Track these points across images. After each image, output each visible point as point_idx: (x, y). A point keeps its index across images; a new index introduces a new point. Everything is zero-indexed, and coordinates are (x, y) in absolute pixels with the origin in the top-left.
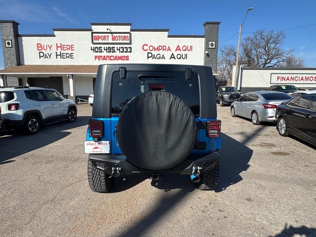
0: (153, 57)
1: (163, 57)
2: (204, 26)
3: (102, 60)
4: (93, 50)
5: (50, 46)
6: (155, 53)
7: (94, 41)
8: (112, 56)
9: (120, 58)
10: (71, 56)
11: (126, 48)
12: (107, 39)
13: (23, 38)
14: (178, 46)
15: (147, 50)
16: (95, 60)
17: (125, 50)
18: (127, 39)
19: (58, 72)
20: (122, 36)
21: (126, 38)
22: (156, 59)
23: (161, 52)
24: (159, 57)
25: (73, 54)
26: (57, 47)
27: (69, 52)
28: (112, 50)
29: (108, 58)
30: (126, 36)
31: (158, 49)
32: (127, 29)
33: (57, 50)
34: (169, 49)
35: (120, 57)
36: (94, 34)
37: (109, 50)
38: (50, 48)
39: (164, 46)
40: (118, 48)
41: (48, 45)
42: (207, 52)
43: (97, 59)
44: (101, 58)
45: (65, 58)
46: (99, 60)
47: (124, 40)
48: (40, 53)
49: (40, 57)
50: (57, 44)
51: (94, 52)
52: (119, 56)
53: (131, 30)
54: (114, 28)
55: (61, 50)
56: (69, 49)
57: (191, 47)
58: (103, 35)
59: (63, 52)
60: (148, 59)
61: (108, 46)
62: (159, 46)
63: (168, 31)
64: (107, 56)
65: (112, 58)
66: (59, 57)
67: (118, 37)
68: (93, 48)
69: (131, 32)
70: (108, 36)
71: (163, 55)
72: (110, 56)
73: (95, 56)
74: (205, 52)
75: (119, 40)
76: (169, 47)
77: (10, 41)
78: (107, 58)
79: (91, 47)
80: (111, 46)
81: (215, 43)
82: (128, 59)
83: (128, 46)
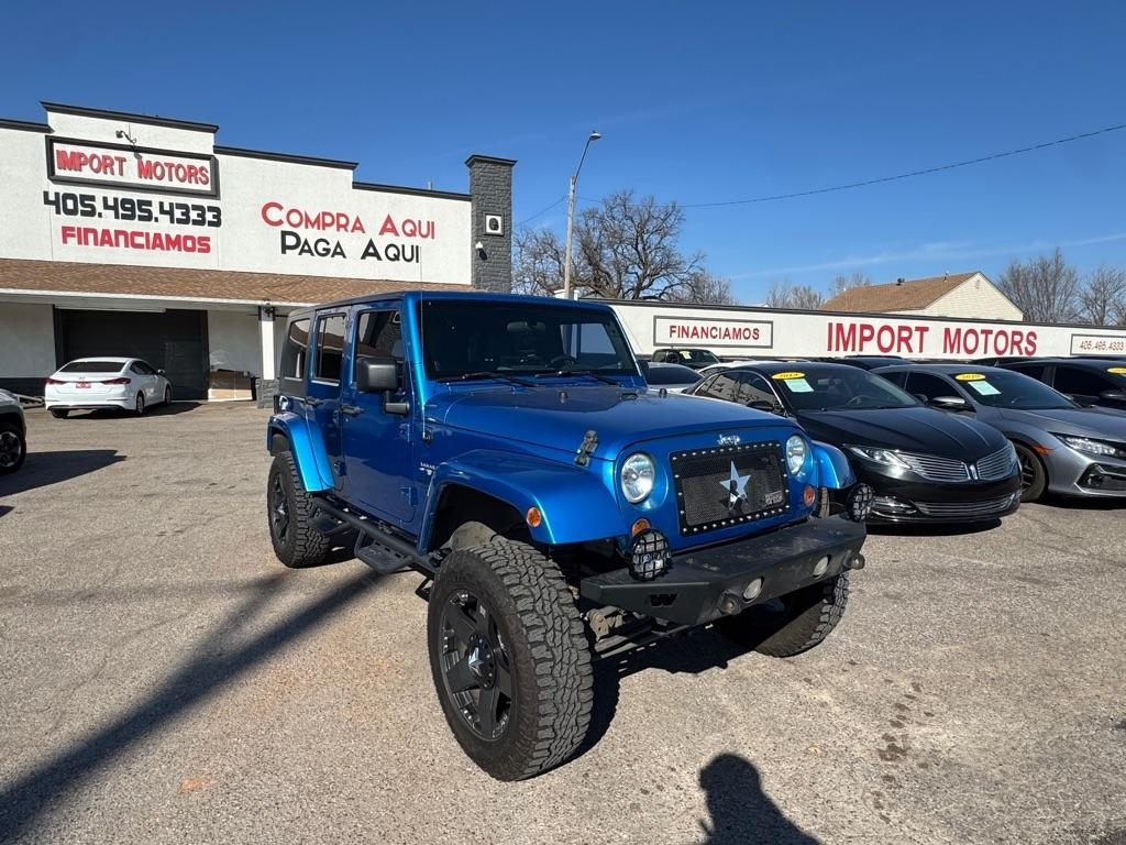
0: (304, 248)
1: (339, 251)
2: (470, 166)
3: (96, 244)
4: (56, 203)
6: (309, 234)
7: (59, 172)
8: (140, 234)
9: (176, 243)
11: (195, 208)
12: (116, 166)
14: (389, 220)
15: (280, 223)
16: (65, 241)
17: (194, 215)
18: (204, 179)
20: (180, 166)
21: (199, 176)
22: (312, 255)
23: (332, 235)
24: (324, 249)
28: (141, 210)
29: (122, 238)
30: (198, 167)
31: (319, 222)
32: (203, 142)
34: (358, 227)
35: (173, 237)
36: (57, 146)
37: (127, 210)
39: (339, 215)
40: (167, 208)
42: (479, 245)
43: (73, 241)
44: (91, 236)
46: (80, 243)
47: (190, 182)
51: (58, 212)
52: (168, 236)
53: (218, 149)
54: (144, 134)
57: (431, 226)
58: (100, 152)
60: (284, 252)
61: (122, 195)
62: (325, 214)
63: (353, 168)
64: (118, 233)
65: (140, 240)
67: (166, 169)
68: (52, 198)
69: (217, 156)
70: (122, 160)
71: (338, 245)
72: (129, 232)
73: (65, 229)
74: (473, 246)
75: (171, 180)
76: (358, 220)
78: (117, 238)
79: (46, 193)
80: (136, 196)
81: (503, 222)
82: (207, 250)
83: (205, 203)
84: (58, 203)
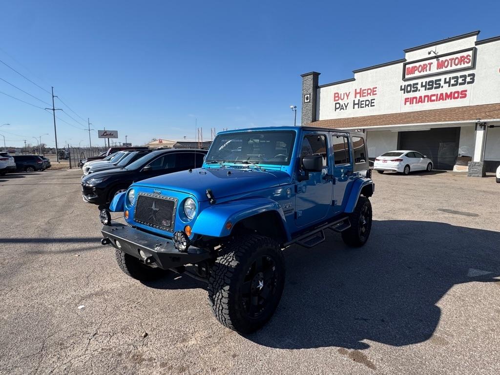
3: (416, 103)
4: (404, 90)
5: (348, 94)
7: (407, 77)
8: (434, 95)
9: (450, 96)
10: (371, 103)
11: (461, 77)
12: (428, 68)
13: (321, 89)
16: (405, 104)
17: (460, 81)
18: (468, 61)
19: (349, 127)
20: (457, 58)
21: (466, 60)
25: (374, 99)
26: (356, 93)
27: (370, 98)
28: (436, 84)
29: (426, 99)
30: (465, 56)
32: (470, 42)
33: (355, 97)
35: (449, 94)
36: (407, 66)
37: (430, 86)
38: (348, 96)
40: (447, 80)
41: (346, 93)
43: (408, 103)
44: (415, 100)
45: (363, 107)
46: (410, 104)
47: (461, 64)
48: (336, 104)
49: (336, 109)
50: (356, 90)
51: (404, 93)
52: (446, 94)
53: (477, 43)
54: (442, 49)
55: (360, 97)
56: (370, 94)
58: (422, 63)
59: (362, 99)
61: (428, 79)
64: (425, 96)
65: (434, 98)
66: (356, 106)
67: (450, 61)
68: (403, 88)
69: (476, 47)
70: (431, 64)
72: (430, 95)
73: (406, 99)
75: (452, 66)
77: (309, 96)
78: (424, 99)
79: (401, 86)
80: (434, 79)
82: (465, 96)
83: (466, 73)
84: (404, 89)
